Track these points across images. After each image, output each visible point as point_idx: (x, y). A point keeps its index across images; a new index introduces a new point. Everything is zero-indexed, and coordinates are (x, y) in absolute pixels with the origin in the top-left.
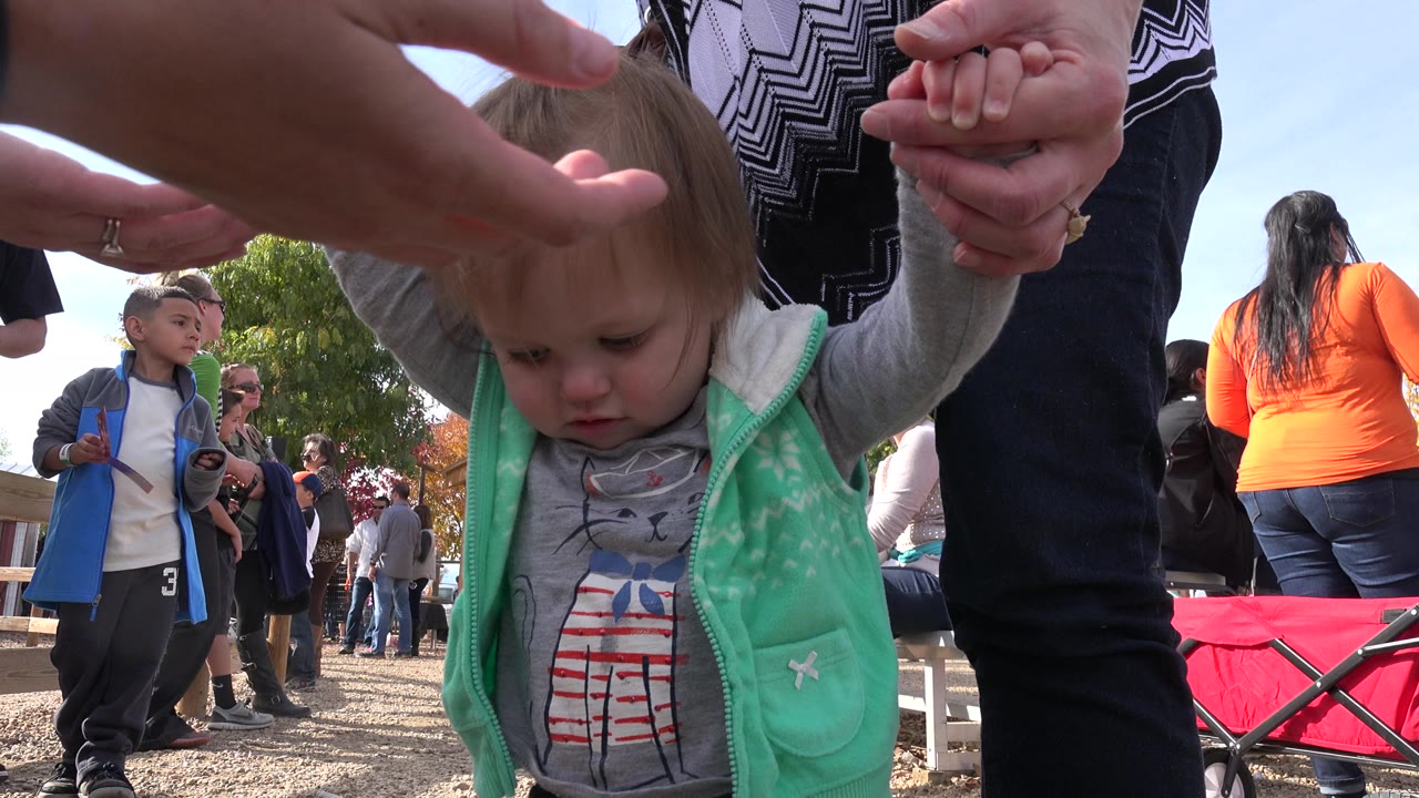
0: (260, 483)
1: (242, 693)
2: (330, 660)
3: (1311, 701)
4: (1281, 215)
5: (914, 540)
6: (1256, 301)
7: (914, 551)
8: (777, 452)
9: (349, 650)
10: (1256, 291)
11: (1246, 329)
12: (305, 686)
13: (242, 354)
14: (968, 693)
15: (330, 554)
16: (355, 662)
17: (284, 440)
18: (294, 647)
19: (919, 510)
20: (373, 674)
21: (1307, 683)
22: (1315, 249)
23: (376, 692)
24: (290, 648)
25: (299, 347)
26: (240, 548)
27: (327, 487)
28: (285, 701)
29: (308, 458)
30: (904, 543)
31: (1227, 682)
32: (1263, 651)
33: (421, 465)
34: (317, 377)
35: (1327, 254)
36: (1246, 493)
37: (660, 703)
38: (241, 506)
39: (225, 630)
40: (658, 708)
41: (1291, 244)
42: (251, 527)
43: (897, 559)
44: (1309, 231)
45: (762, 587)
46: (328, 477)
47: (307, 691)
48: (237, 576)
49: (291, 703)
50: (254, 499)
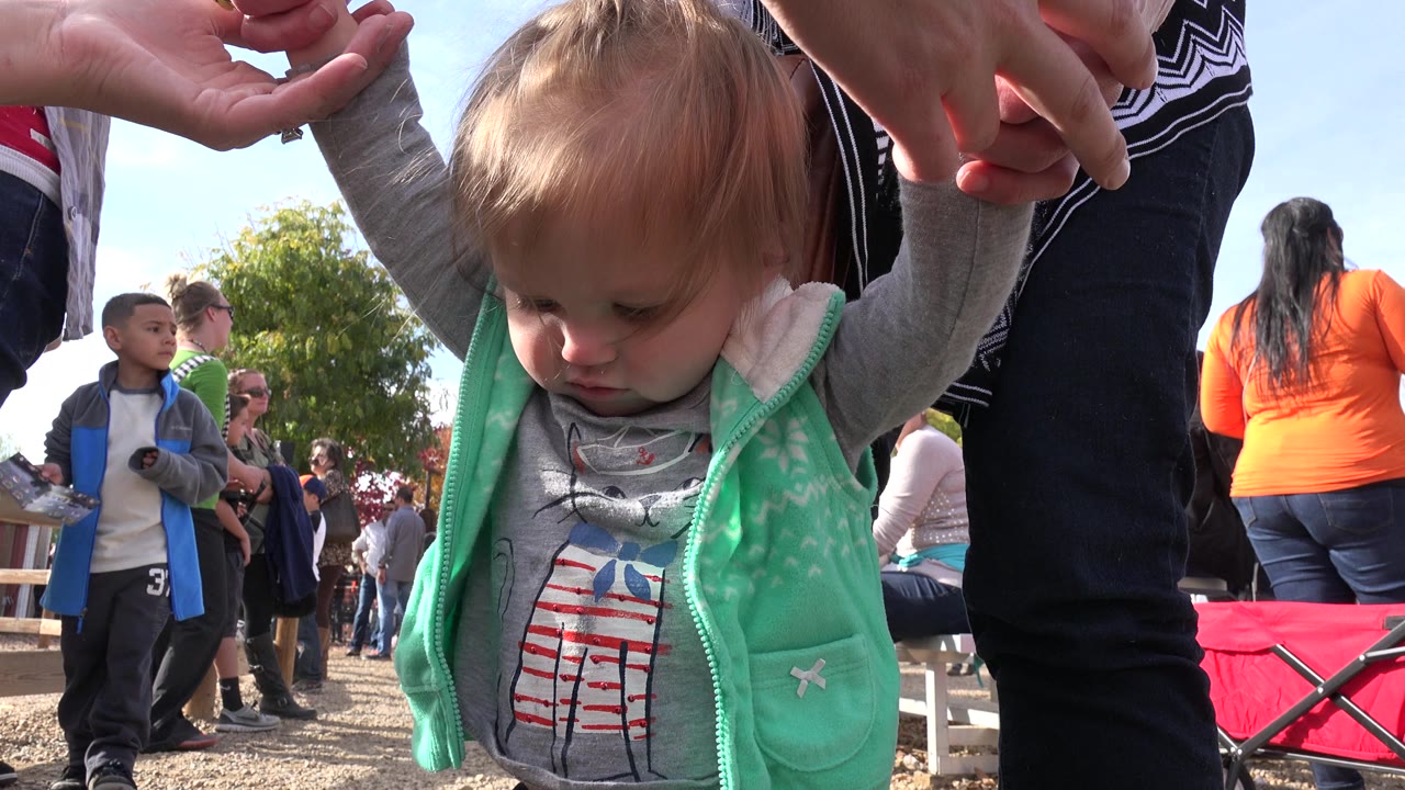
0: (268, 487)
1: (249, 695)
2: (337, 662)
3: (1313, 706)
4: (1278, 219)
5: (915, 544)
6: (1253, 308)
7: (916, 556)
8: (783, 441)
9: (356, 652)
10: (1253, 297)
11: (1244, 334)
12: (312, 688)
13: (252, 359)
14: (970, 697)
15: (337, 558)
16: (361, 664)
17: (293, 445)
18: (301, 649)
19: (919, 514)
20: (380, 677)
21: (1309, 689)
22: (1312, 254)
23: (383, 695)
24: (297, 650)
25: (308, 351)
26: (248, 551)
27: (336, 491)
28: (292, 703)
29: (316, 462)
30: (906, 548)
31: (1229, 688)
32: (1266, 656)
33: (426, 468)
34: (326, 382)
35: (1323, 259)
36: (1241, 498)
37: (635, 693)
38: (250, 509)
39: (232, 632)
40: (631, 699)
41: (1289, 248)
42: (260, 531)
43: (897, 563)
44: (1306, 235)
45: (760, 585)
46: (336, 481)
47: (314, 693)
48: (245, 580)
49: (297, 706)
50: (262, 503)
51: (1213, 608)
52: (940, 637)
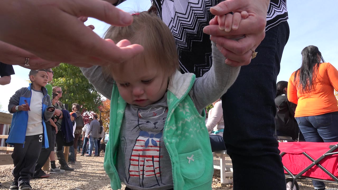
0: (62, 115)
3: (312, 167)
4: (305, 51)
5: (218, 129)
6: (299, 72)
7: (218, 131)
8: (184, 108)
10: (299, 69)
13: (57, 84)
14: (230, 165)
15: (78, 132)
17: (68, 105)
19: (219, 121)
20: (89, 161)
21: (311, 163)
22: (313, 59)
23: (90, 165)
25: (71, 83)
26: (57, 130)
27: (78, 116)
29: (73, 109)
31: (292, 162)
32: (301, 155)
33: (100, 111)
34: (75, 90)
35: (316, 61)
36: (297, 117)
37: (156, 167)
38: (57, 120)
39: (53, 150)
40: (156, 168)
41: (308, 58)
42: (60, 125)
43: (214, 133)
44: (312, 55)
45: (180, 140)
46: (78, 113)
47: (73, 164)
48: (56, 137)
49: (69, 167)
50: (60, 119)
51: (288, 143)
52: (224, 151)
